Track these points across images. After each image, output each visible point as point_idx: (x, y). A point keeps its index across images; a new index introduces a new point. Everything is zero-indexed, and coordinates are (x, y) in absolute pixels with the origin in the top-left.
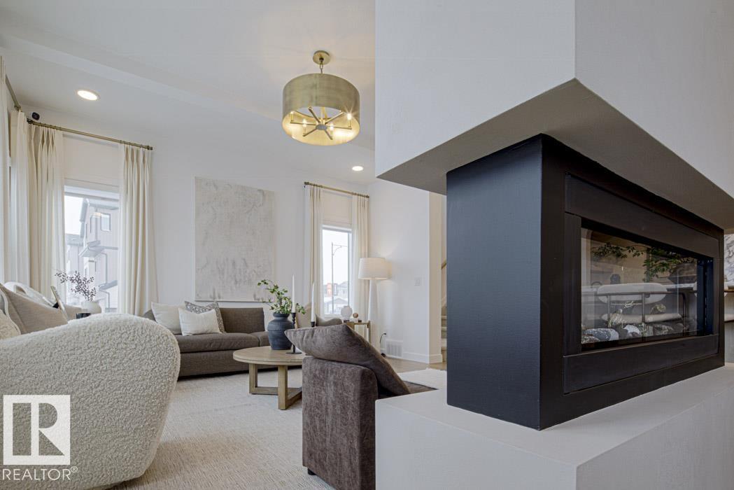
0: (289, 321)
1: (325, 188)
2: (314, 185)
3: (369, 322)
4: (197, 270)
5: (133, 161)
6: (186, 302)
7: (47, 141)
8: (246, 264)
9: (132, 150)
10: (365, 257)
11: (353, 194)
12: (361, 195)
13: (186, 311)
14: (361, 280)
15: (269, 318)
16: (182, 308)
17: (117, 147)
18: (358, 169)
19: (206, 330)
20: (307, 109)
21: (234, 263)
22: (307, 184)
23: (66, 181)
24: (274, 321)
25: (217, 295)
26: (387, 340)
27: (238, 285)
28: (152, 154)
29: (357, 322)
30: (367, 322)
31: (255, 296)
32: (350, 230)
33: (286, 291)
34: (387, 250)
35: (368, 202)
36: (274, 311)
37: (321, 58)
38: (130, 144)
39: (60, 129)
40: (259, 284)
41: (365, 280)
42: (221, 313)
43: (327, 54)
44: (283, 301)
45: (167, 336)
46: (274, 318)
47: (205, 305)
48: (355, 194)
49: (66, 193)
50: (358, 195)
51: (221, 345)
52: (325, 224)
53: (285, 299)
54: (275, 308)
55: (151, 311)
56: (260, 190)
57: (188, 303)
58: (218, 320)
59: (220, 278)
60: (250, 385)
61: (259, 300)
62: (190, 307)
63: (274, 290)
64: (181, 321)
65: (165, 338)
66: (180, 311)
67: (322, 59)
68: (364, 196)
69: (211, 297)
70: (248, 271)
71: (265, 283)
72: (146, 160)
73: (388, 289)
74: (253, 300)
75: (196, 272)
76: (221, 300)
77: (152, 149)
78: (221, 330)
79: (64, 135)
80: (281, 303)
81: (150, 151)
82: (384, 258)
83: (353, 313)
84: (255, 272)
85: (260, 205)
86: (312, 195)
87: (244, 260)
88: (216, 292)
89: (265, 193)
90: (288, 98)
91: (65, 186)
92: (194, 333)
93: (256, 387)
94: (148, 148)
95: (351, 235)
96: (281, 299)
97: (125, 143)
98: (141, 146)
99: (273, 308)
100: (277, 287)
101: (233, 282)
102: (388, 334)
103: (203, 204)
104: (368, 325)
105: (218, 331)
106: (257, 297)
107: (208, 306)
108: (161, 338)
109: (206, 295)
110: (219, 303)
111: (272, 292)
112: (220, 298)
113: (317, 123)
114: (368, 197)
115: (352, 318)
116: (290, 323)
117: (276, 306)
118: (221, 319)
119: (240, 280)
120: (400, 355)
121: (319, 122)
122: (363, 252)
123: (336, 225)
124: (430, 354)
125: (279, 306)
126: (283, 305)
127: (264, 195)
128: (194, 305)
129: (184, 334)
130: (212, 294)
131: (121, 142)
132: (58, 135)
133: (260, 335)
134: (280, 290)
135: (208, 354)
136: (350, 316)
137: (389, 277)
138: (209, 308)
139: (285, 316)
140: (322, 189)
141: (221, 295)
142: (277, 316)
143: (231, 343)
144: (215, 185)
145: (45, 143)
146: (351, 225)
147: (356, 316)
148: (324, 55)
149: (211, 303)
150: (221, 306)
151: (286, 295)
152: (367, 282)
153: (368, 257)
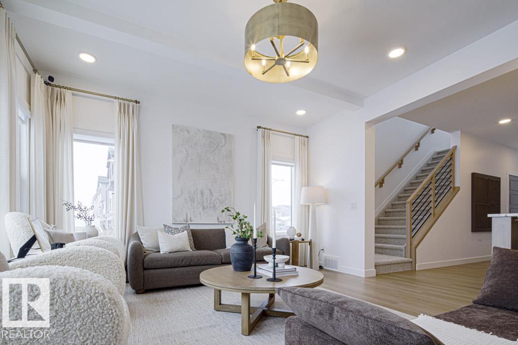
0: (249, 245)
1: (274, 130)
2: (265, 129)
3: (311, 240)
4: (174, 199)
5: (125, 113)
6: (164, 225)
7: (61, 99)
8: (211, 194)
9: (124, 104)
10: (305, 186)
11: (295, 135)
12: (302, 136)
13: (165, 233)
14: (302, 205)
15: (231, 241)
16: (161, 230)
17: (113, 102)
18: (301, 113)
19: (179, 248)
20: (269, 39)
21: (202, 193)
22: (259, 127)
23: (75, 130)
24: (236, 245)
25: (189, 219)
26: (324, 255)
27: (205, 211)
28: (139, 107)
29: (301, 241)
30: (309, 240)
31: (218, 219)
32: (293, 164)
33: (246, 217)
34: (325, 179)
35: (308, 140)
36: (236, 235)
38: (122, 99)
39: (70, 89)
40: (223, 211)
41: (305, 205)
42: (192, 233)
44: (244, 226)
45: (103, 294)
46: (236, 242)
47: (179, 227)
48: (297, 135)
49: (75, 139)
50: (300, 136)
51: (191, 262)
52: (273, 160)
53: (245, 224)
54: (237, 232)
55: (137, 232)
56: (222, 134)
57: (166, 226)
58: (189, 239)
59: (191, 205)
60: (215, 302)
61: (221, 222)
62: (168, 229)
63: (236, 217)
64: (159, 241)
65: (100, 298)
66: (159, 232)
68: (305, 137)
69: (184, 221)
70: (213, 199)
71: (228, 210)
72: (135, 111)
73: (325, 213)
74: (217, 223)
75: (173, 201)
76: (192, 223)
77: (139, 103)
78: (191, 248)
79: (73, 94)
80: (242, 228)
81: (138, 104)
82: (322, 187)
83: (297, 233)
84: (218, 199)
85: (222, 146)
86: (263, 137)
87: (210, 190)
88: (188, 217)
89: (226, 136)
90: (250, 33)
91: (74, 134)
92: (170, 251)
93: (220, 304)
94: (136, 102)
95: (293, 168)
96: (242, 225)
97: (119, 98)
98: (131, 101)
99: (235, 233)
100: (238, 214)
101: (201, 208)
102: (325, 250)
103: (178, 146)
104: (310, 243)
105: (189, 249)
106: (220, 220)
107: (182, 228)
108: (94, 298)
109: (181, 219)
110: (190, 225)
111: (235, 219)
112: (191, 221)
113: (277, 58)
114: (307, 137)
115: (296, 238)
116: (250, 247)
117: (237, 230)
118: (192, 238)
119: (207, 206)
120: (337, 269)
121: (279, 55)
122: (304, 182)
123: (282, 160)
124: (365, 269)
125: (240, 230)
126: (243, 230)
127: (225, 137)
128: (171, 228)
129: (161, 253)
130: (185, 219)
131: (115, 98)
132: (68, 93)
133: (222, 252)
134: (241, 216)
135: (181, 269)
136: (294, 236)
137: (327, 203)
138: (182, 230)
139: (245, 240)
140: (271, 132)
141: (192, 219)
142: (239, 241)
143: (199, 260)
144: (188, 131)
145: (59, 100)
146: (294, 160)
147: (300, 235)
149: (184, 225)
150: (192, 227)
151: (246, 220)
152: (307, 207)
153: (308, 186)
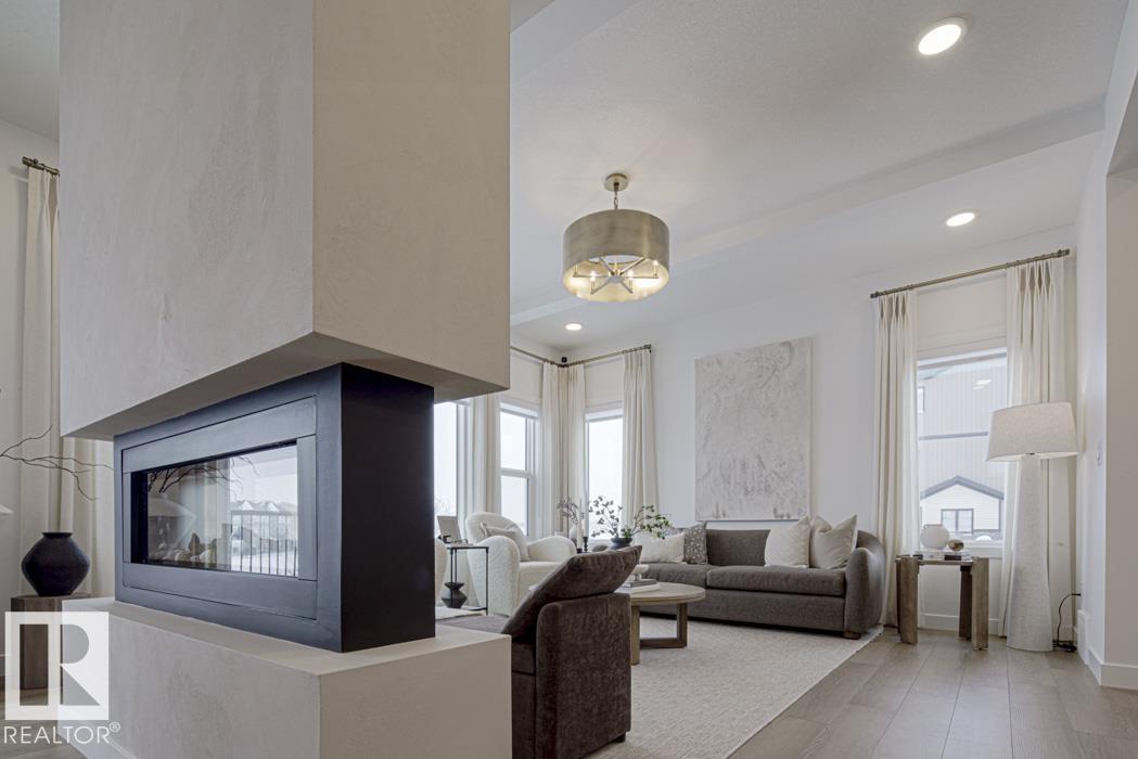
2: (892, 292)
4: (697, 481)
8: (761, 464)
9: (631, 356)
21: (744, 465)
25: (720, 513)
27: (749, 497)
28: (651, 352)
31: (775, 511)
32: (1004, 350)
37: (617, 182)
43: (624, 177)
59: (725, 488)
61: (782, 517)
67: (616, 184)
69: (713, 517)
70: (765, 474)
74: (773, 518)
75: (697, 483)
76: (726, 519)
81: (648, 350)
84: (776, 473)
85: (784, 368)
87: (759, 457)
88: (720, 509)
89: (794, 343)
94: (647, 347)
101: (742, 492)
106: (780, 512)
109: (707, 514)
110: (709, 524)
112: (724, 515)
118: (700, 545)
119: (753, 488)
121: (612, 273)
127: (791, 347)
130: (715, 513)
140: (913, 292)
141: (727, 512)
144: (719, 362)
147: (954, 546)
148: (620, 179)
150: (711, 527)
